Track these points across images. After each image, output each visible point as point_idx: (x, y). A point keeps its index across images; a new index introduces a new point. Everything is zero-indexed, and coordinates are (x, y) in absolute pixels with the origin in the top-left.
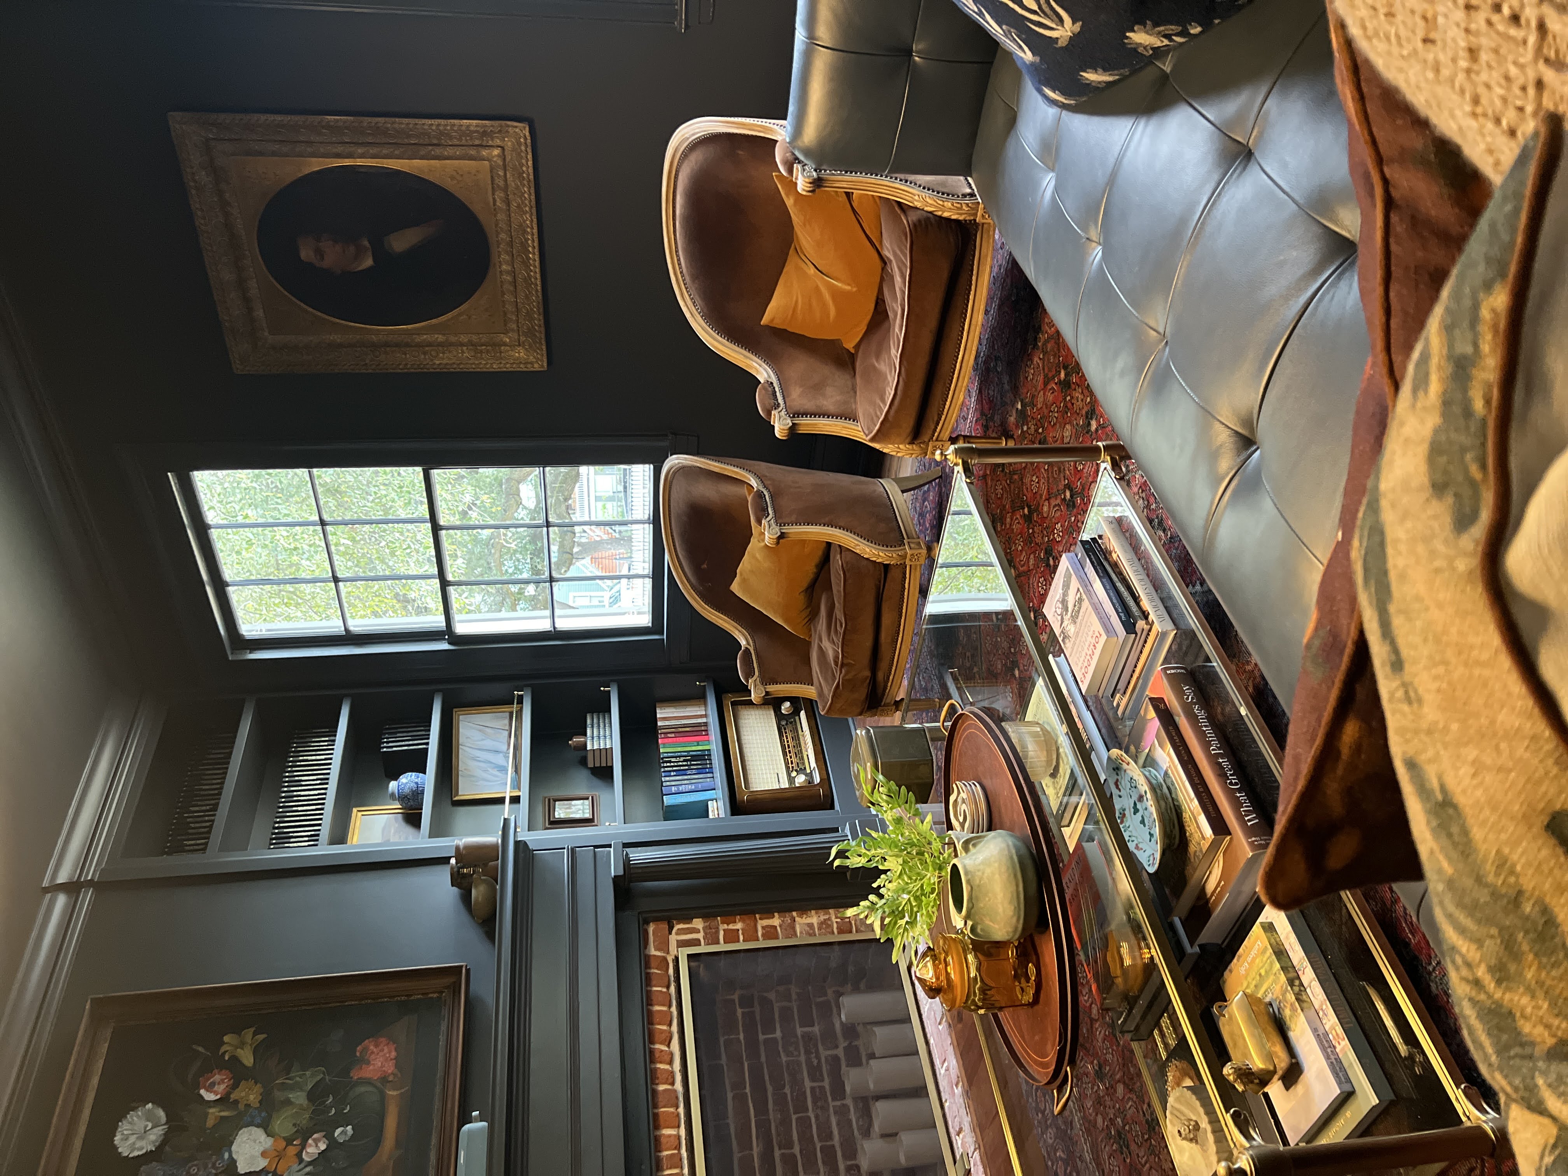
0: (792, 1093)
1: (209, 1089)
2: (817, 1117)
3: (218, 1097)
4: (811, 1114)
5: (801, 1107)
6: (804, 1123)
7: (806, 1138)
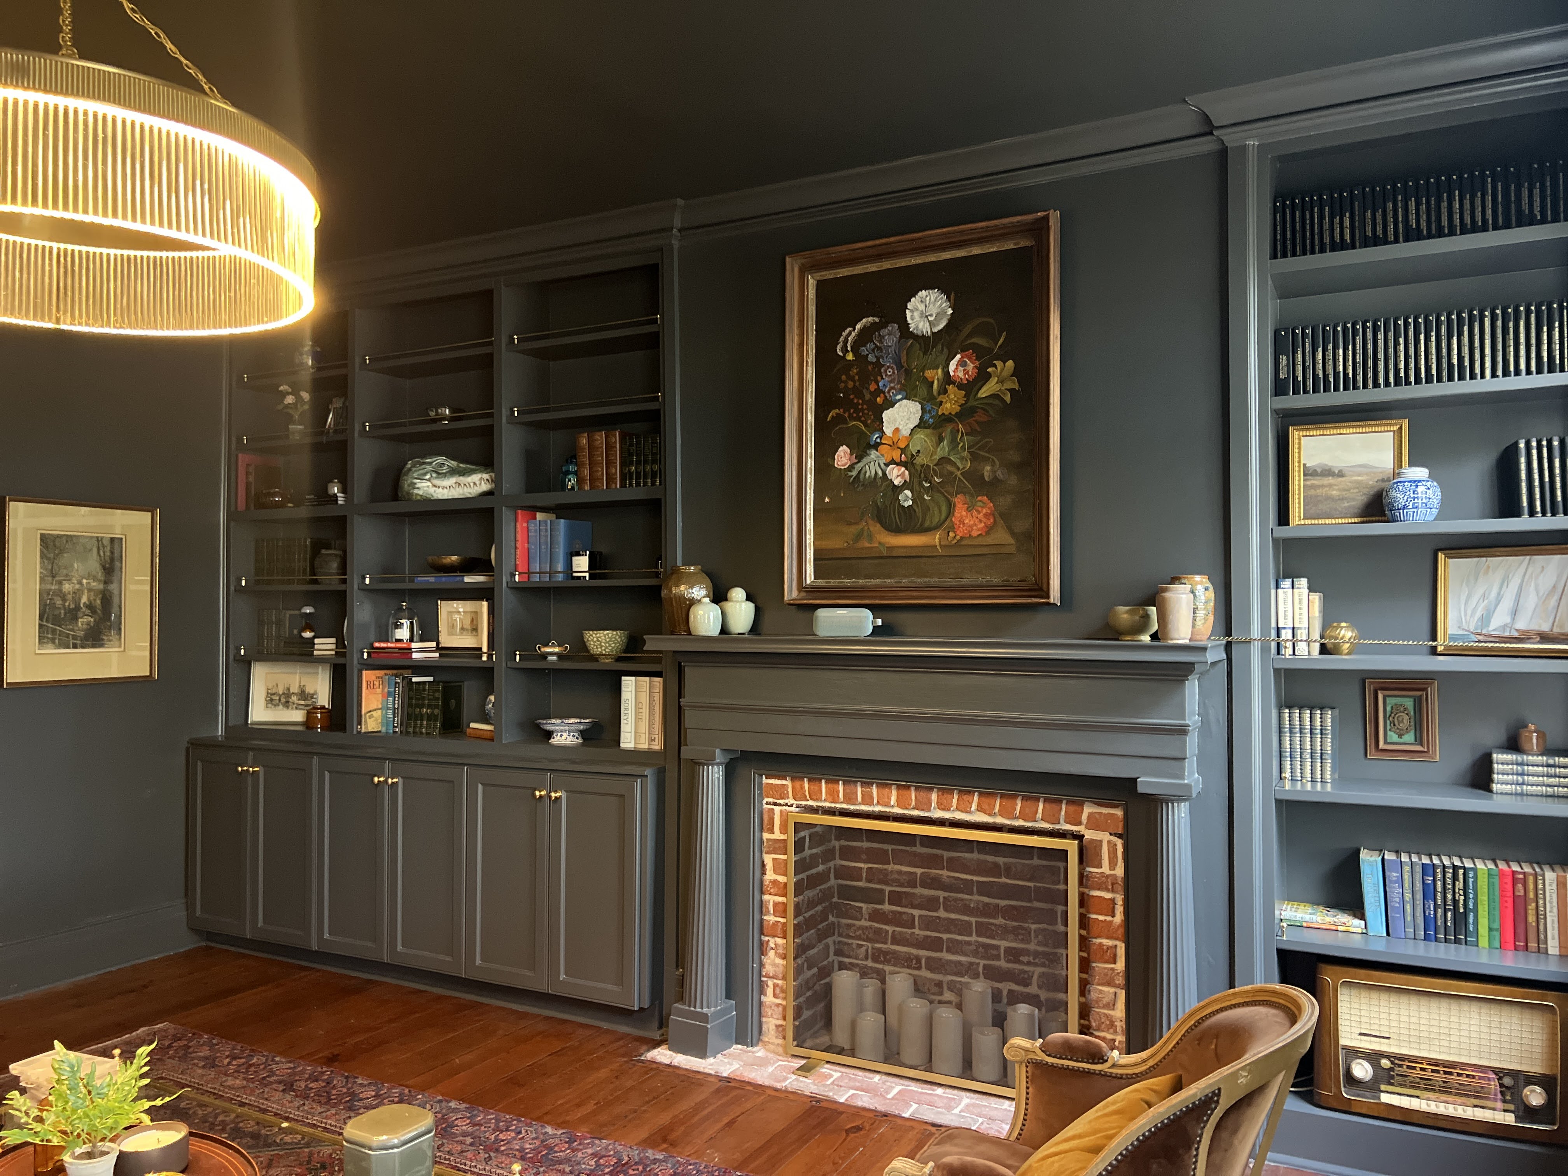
0: (995, 925)
1: (961, 363)
2: (969, 943)
3: (952, 373)
4: (974, 938)
5: (982, 930)
6: (965, 929)
7: (950, 926)
